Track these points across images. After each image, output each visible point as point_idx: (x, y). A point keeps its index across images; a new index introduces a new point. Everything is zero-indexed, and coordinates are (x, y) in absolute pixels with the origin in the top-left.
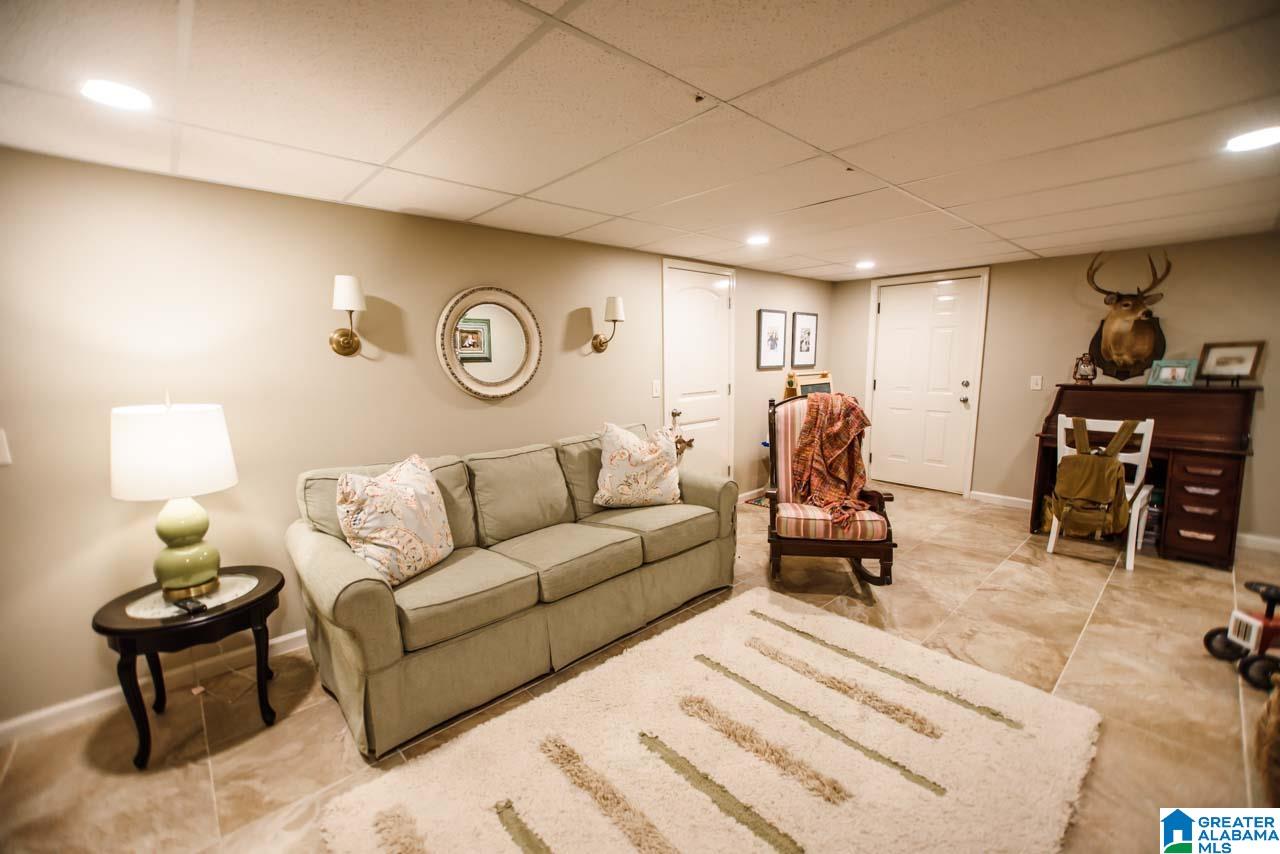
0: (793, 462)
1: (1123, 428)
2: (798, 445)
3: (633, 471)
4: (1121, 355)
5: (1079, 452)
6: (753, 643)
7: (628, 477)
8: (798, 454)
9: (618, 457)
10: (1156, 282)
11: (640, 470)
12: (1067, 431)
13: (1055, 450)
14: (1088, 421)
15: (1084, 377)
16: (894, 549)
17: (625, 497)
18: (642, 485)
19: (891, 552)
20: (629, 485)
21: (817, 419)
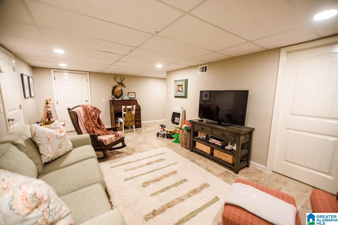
0: (85, 126)
1: (132, 107)
2: (84, 121)
3: (60, 141)
4: (118, 94)
5: (127, 112)
6: (126, 170)
7: (59, 144)
8: (85, 124)
9: (51, 138)
10: (122, 81)
11: (62, 140)
12: (124, 109)
13: (122, 113)
14: (127, 106)
15: (113, 99)
16: (124, 138)
17: (60, 153)
18: (64, 146)
19: (124, 139)
20: (60, 147)
21: (87, 112)
